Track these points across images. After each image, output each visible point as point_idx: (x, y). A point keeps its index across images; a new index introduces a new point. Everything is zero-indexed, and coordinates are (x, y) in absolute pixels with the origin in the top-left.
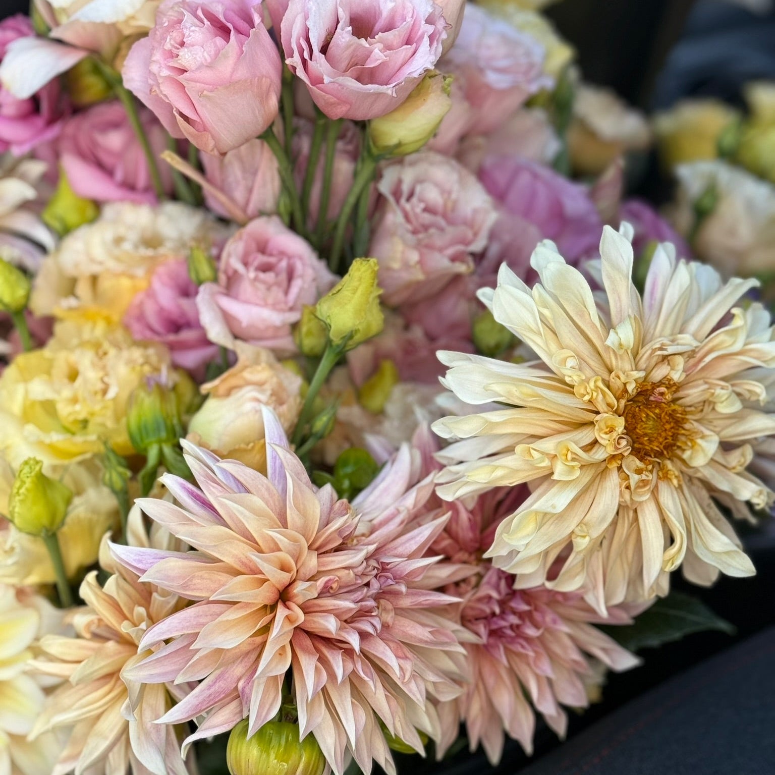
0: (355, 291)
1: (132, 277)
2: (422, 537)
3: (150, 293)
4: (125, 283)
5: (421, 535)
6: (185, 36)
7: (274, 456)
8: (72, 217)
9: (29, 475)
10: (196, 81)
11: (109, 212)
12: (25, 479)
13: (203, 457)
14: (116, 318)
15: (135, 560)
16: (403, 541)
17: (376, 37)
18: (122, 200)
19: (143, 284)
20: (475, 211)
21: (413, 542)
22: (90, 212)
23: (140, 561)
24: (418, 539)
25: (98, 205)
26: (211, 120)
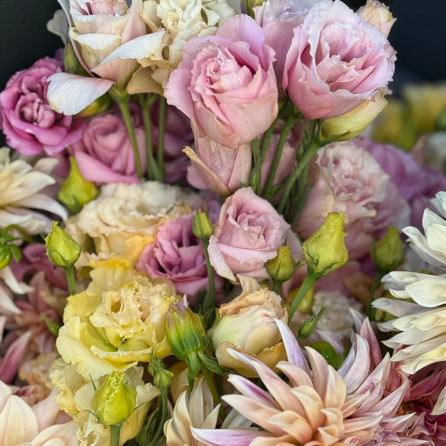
0: (333, 235)
1: (141, 235)
2: (395, 401)
3: (157, 245)
4: (138, 239)
5: (394, 400)
6: (221, 67)
7: (292, 354)
8: (82, 196)
9: (116, 384)
10: (236, 97)
11: (107, 190)
12: (114, 387)
13: (246, 361)
14: (128, 264)
15: (214, 439)
16: (382, 405)
17: (351, 61)
18: (116, 182)
19: (150, 239)
20: (371, 175)
21: (389, 405)
22: (94, 191)
23: (218, 440)
24: (393, 402)
25: (99, 187)
26: (239, 124)
